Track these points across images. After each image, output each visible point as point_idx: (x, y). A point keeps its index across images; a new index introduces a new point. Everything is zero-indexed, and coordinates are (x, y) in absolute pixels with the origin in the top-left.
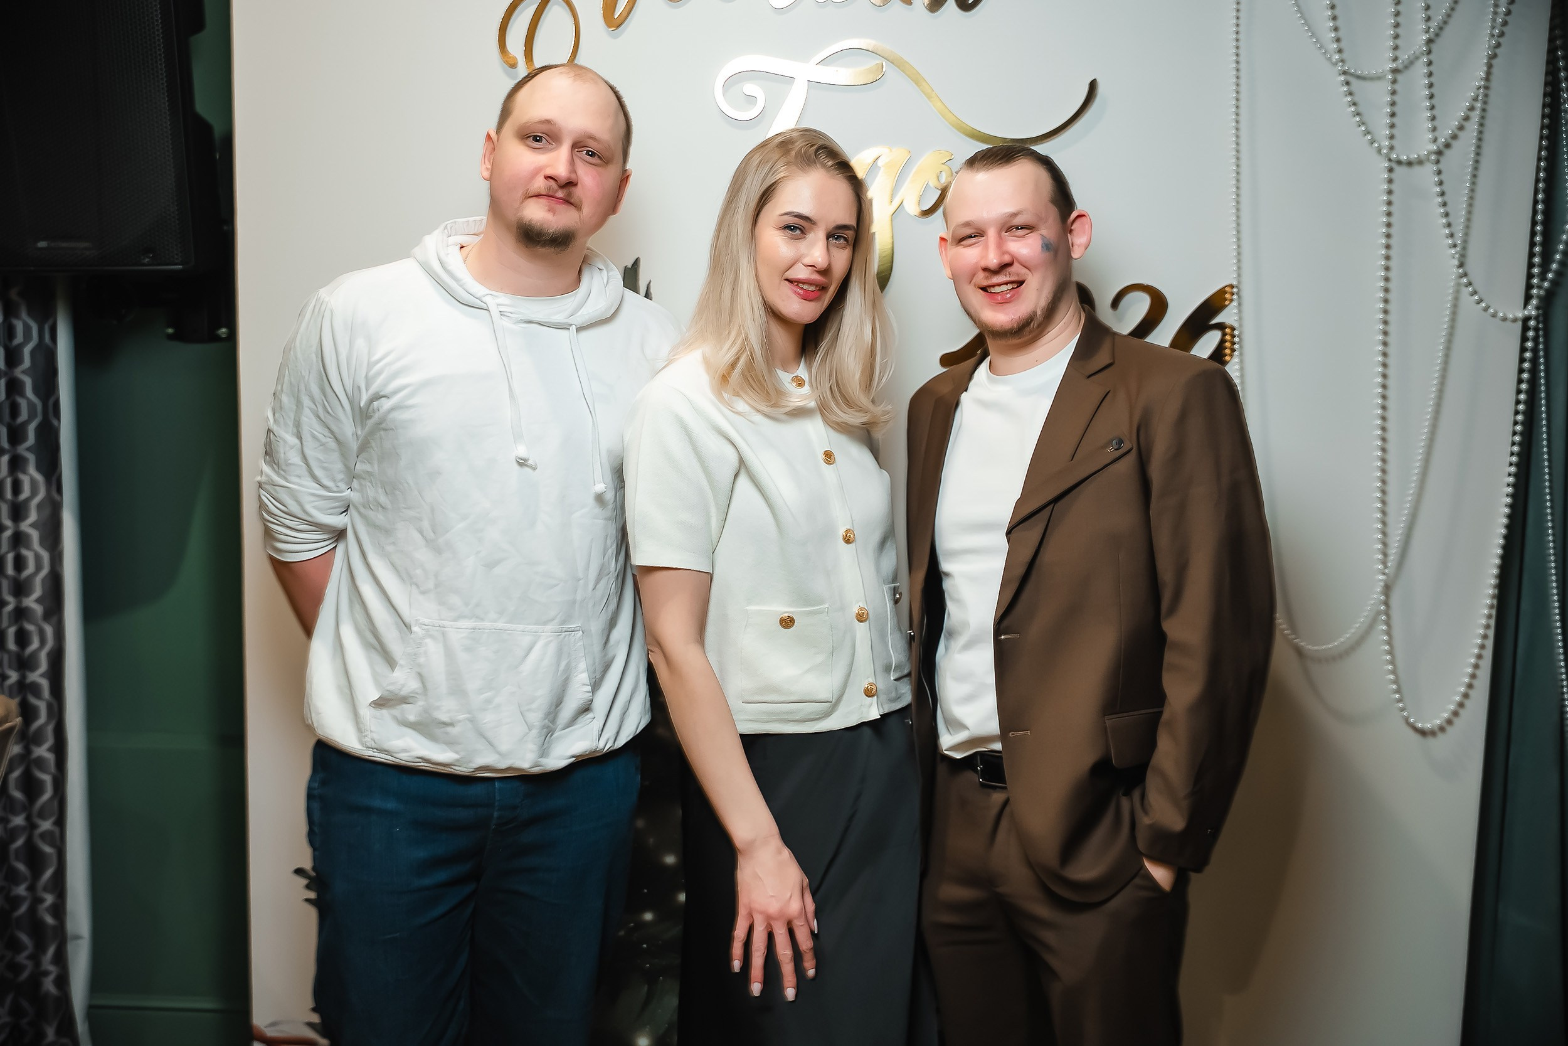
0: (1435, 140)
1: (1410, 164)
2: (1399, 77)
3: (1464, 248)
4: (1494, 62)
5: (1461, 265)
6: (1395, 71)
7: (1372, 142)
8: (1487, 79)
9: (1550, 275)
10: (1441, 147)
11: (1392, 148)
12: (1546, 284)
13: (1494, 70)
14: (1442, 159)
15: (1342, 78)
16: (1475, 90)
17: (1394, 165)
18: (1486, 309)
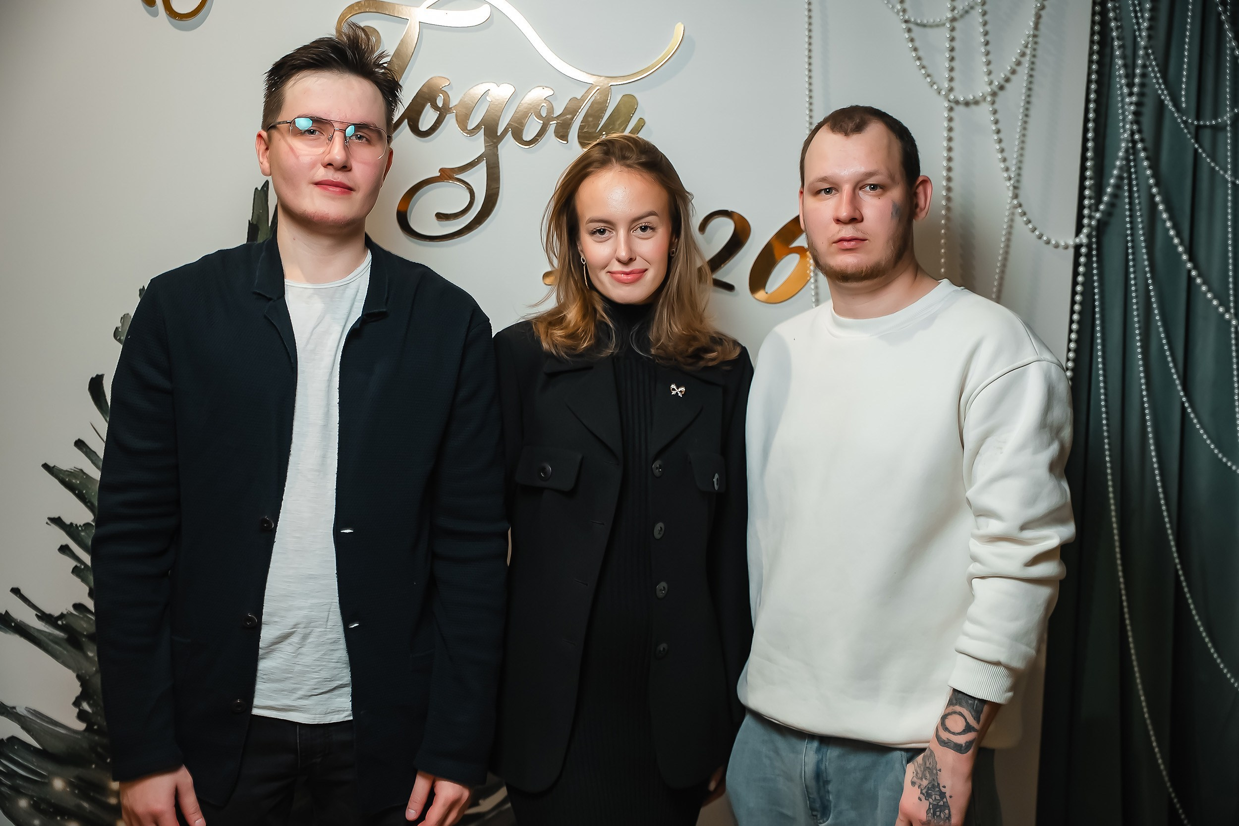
0: (991, 83)
1: (967, 104)
2: (956, 24)
3: (1018, 181)
4: (1043, 13)
5: (1016, 196)
6: (954, 20)
7: (932, 84)
8: (1036, 27)
9: (1102, 207)
10: (996, 89)
11: (951, 90)
12: (1098, 215)
13: (1043, 20)
14: (998, 99)
15: (904, 26)
16: (1026, 38)
17: (953, 105)
18: (1040, 237)
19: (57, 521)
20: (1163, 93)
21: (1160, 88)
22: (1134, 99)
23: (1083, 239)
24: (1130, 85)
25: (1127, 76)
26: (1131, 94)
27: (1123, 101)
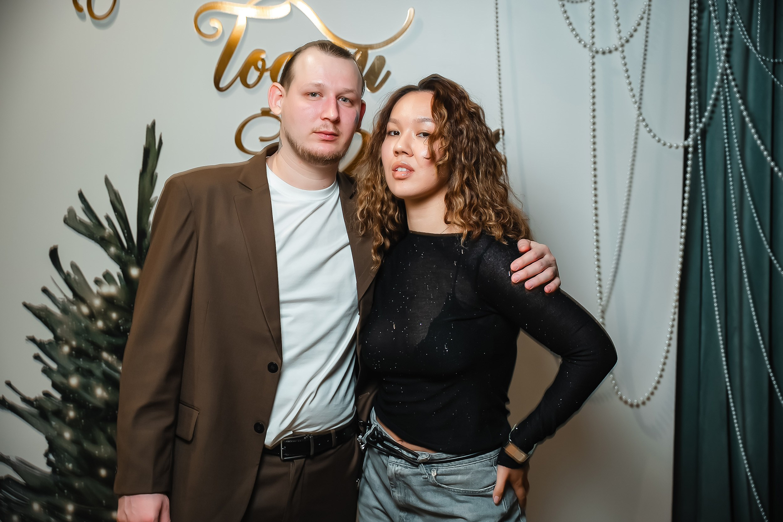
0: (620, 38)
1: (604, 53)
5: (640, 114)
7: (580, 41)
8: (650, 1)
10: (624, 42)
11: (593, 44)
12: (701, 126)
14: (625, 49)
15: (561, 3)
16: (643, 7)
17: (595, 54)
18: (659, 141)
19: (32, 340)
20: (748, 42)
21: (745, 38)
22: (725, 46)
23: (690, 141)
24: (722, 36)
25: (720, 30)
26: (723, 43)
27: (718, 47)
